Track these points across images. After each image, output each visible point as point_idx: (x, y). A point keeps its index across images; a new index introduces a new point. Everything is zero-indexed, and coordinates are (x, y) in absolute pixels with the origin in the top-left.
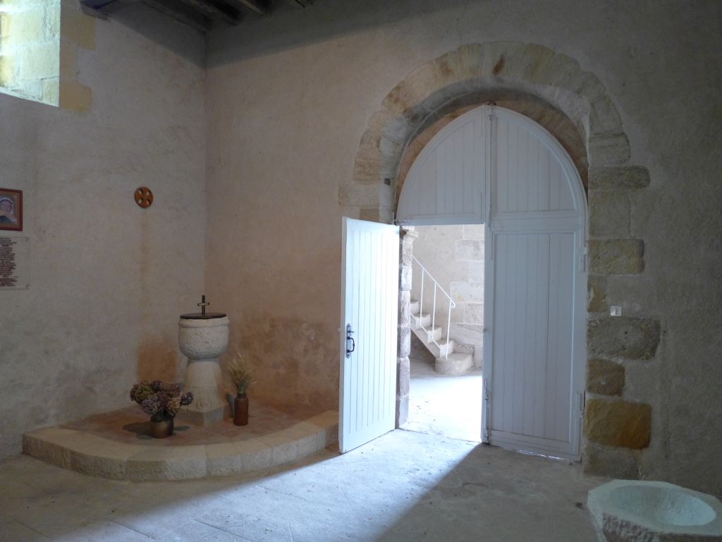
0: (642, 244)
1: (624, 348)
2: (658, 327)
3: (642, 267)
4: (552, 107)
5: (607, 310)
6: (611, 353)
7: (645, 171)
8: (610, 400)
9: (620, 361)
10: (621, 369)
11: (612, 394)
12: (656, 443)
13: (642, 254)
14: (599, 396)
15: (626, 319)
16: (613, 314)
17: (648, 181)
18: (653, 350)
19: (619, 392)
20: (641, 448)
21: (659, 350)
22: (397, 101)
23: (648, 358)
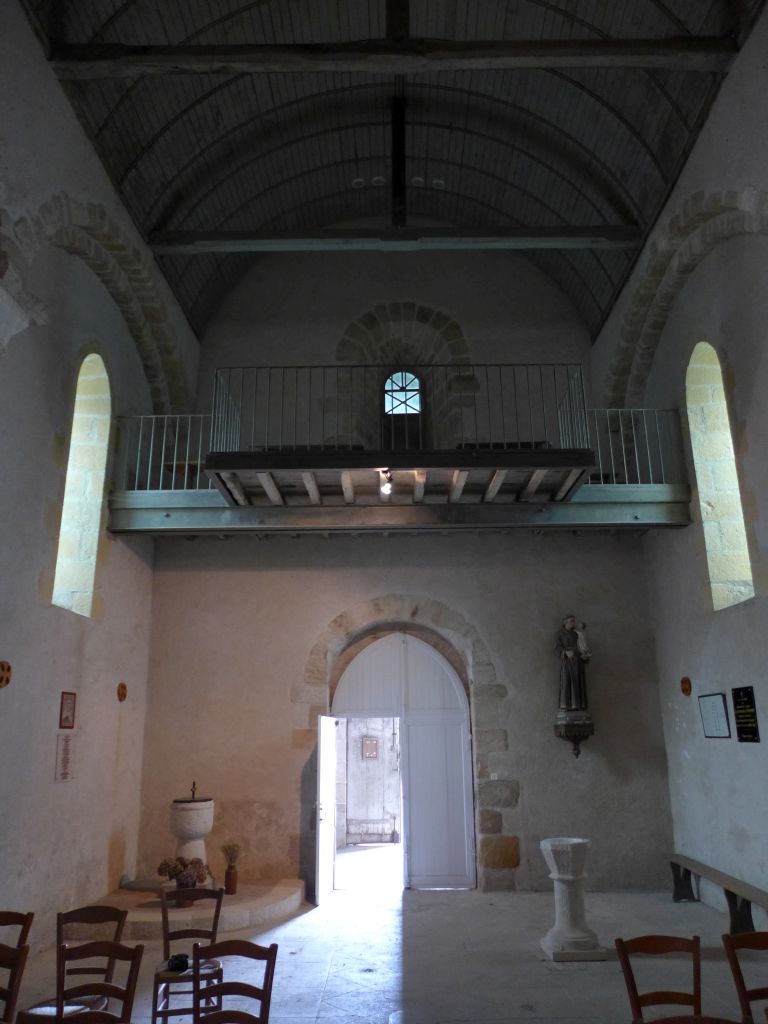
0: (505, 732)
1: (500, 800)
2: (518, 784)
3: (507, 747)
4: (444, 639)
5: (489, 776)
6: (493, 805)
7: (504, 687)
8: (495, 836)
9: (498, 810)
10: (499, 815)
11: (495, 832)
12: (523, 861)
13: (506, 739)
14: (488, 836)
15: (501, 781)
16: (492, 778)
17: (506, 693)
18: (516, 801)
19: (499, 830)
20: (515, 867)
21: (520, 799)
22: (340, 625)
23: (514, 806)
